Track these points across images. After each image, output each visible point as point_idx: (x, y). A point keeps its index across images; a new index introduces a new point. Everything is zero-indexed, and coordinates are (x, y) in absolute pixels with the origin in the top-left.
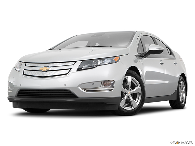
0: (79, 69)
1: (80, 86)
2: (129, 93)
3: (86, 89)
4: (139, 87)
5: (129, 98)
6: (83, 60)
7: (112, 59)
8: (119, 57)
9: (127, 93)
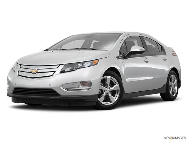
0: (62, 72)
1: (62, 86)
2: (108, 90)
3: (67, 89)
4: (117, 85)
5: (108, 95)
6: (65, 64)
7: (91, 62)
8: (98, 60)
9: (106, 90)
